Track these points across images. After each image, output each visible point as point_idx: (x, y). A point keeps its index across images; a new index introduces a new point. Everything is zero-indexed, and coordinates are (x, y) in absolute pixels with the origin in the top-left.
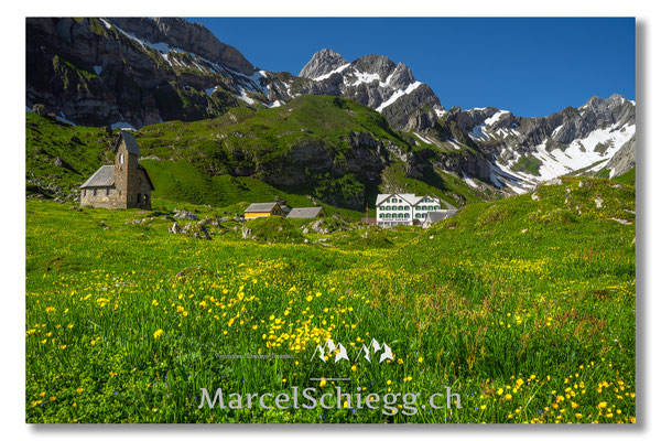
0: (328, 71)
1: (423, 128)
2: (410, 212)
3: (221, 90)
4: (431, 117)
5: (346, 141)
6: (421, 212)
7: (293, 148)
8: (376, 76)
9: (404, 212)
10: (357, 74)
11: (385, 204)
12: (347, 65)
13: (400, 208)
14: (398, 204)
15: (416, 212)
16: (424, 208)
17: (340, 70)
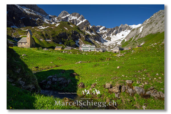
0: (65, 16)
1: (87, 30)
2: (89, 48)
3: (40, 19)
4: (89, 27)
5: (71, 32)
6: (91, 48)
7: (59, 34)
8: (76, 18)
9: (88, 48)
10: (72, 17)
11: (84, 47)
12: (69, 15)
13: (87, 48)
14: (86, 47)
15: (90, 48)
16: (92, 48)
17: (68, 16)
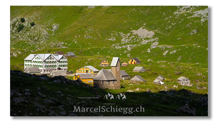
2: (57, 64)
6: (61, 64)
9: (54, 64)
11: (47, 60)
13: (53, 62)
14: (52, 60)
15: (59, 64)
16: (62, 62)
